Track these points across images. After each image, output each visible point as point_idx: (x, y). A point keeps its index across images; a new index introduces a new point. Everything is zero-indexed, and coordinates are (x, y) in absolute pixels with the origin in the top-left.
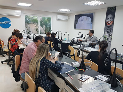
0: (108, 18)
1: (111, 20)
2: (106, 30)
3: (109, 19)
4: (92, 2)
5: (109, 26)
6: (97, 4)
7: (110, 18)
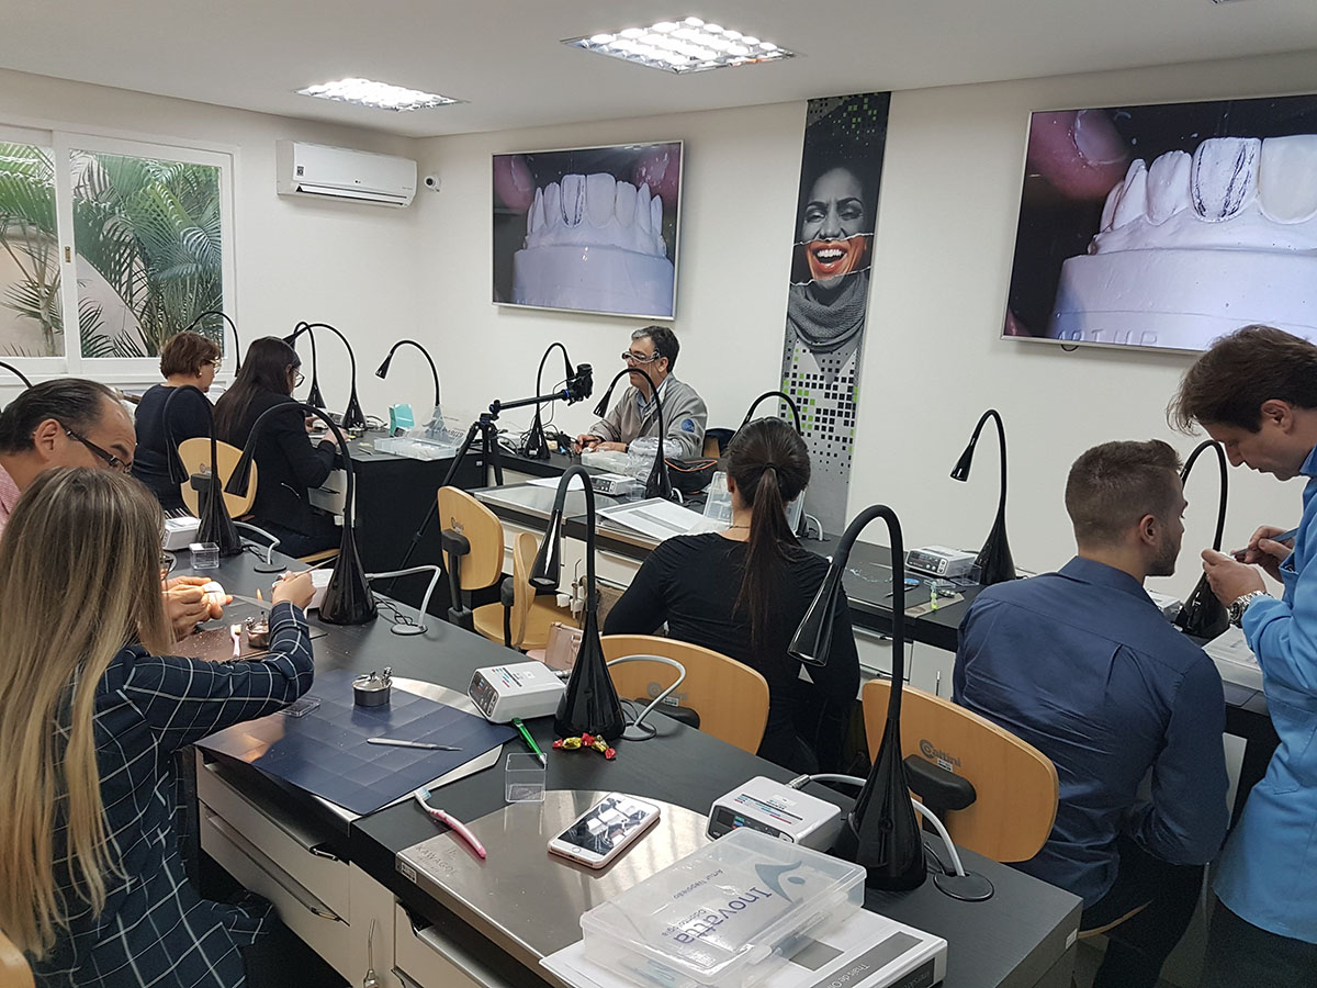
0: (824, 208)
1: (850, 225)
2: (807, 325)
3: (832, 210)
4: (663, 26)
5: (828, 281)
6: (709, 59)
7: (841, 205)
